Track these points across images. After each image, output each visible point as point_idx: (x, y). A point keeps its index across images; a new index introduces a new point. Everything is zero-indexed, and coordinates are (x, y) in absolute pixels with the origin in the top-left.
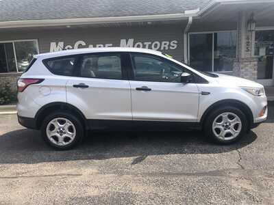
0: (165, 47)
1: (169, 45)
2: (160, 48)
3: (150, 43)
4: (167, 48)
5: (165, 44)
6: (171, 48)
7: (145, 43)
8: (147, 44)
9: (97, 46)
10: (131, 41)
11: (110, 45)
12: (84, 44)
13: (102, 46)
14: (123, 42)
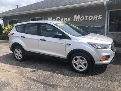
0: (95, 19)
1: (98, 18)
2: (93, 18)
3: (88, 17)
4: (96, 19)
5: (96, 17)
6: (99, 19)
7: (85, 17)
8: (86, 17)
9: (65, 19)
10: (79, 16)
11: (70, 18)
12: (59, 18)
13: (67, 19)
14: (75, 16)
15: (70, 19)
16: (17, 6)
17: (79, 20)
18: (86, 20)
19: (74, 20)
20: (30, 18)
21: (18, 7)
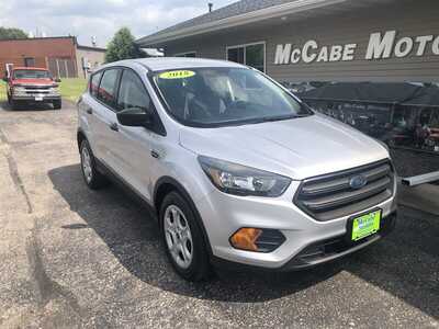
8: (423, 40)
9: (334, 48)
10: (390, 36)
11: (354, 46)
12: (315, 46)
13: (340, 48)
14: (375, 37)
15: (352, 51)
16: (210, 5)
17: (386, 55)
18: (420, 52)
19: (368, 56)
20: (227, 48)
21: (213, 9)
